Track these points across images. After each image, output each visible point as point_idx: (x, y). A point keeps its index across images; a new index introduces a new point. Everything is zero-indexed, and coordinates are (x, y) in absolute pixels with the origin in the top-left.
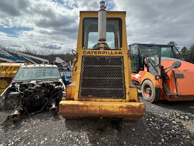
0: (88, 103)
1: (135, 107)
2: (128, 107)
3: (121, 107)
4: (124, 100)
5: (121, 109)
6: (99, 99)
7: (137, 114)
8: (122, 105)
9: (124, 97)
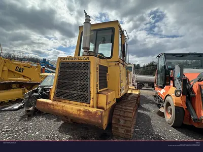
0: (59, 104)
1: (91, 112)
2: (84, 112)
3: (79, 110)
4: (88, 105)
5: (78, 112)
6: (68, 101)
7: (93, 120)
8: (80, 108)
9: (88, 102)
